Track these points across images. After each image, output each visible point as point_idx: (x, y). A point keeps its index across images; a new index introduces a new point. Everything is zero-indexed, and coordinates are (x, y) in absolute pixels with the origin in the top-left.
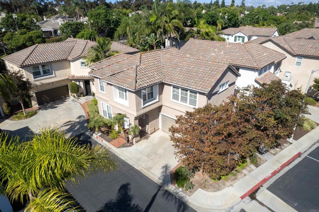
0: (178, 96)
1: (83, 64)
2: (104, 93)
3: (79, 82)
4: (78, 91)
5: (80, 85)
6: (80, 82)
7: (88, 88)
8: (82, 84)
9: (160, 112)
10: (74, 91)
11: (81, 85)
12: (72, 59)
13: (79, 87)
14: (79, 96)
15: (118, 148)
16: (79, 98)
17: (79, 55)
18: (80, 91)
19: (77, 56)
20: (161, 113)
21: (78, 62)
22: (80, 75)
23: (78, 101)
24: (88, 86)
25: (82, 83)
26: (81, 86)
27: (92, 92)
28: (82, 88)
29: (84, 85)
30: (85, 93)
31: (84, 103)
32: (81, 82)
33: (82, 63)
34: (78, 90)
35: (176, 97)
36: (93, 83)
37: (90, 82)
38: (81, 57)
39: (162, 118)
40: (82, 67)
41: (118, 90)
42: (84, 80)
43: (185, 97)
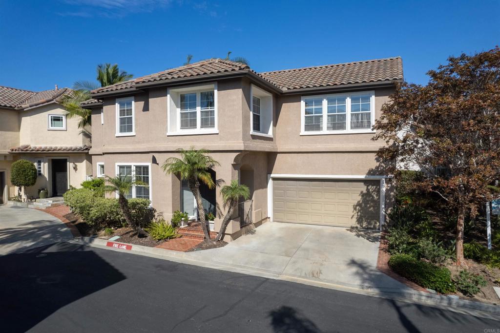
1: (56, 122)
2: (133, 133)
3: (39, 162)
4: (35, 182)
5: (40, 171)
6: (42, 164)
7: (58, 179)
8: (45, 169)
9: (271, 174)
10: (23, 178)
11: (42, 169)
12: (30, 106)
13: (37, 174)
14: (32, 198)
15: (186, 251)
16: (34, 200)
17: (51, 98)
18: (39, 183)
19: (43, 101)
20: (272, 175)
21: (44, 117)
22: (43, 146)
23: (29, 206)
24: (59, 175)
25: (46, 165)
26: (42, 172)
27: (71, 186)
28: (43, 176)
29: (51, 170)
30: (50, 189)
31: (49, 207)
32: (44, 163)
33: (55, 120)
34: (35, 178)
35: (313, 123)
36: (74, 166)
37: (68, 163)
38: (54, 103)
39: (274, 189)
40: (51, 128)
41: (179, 110)
42: (52, 160)
43: (338, 115)
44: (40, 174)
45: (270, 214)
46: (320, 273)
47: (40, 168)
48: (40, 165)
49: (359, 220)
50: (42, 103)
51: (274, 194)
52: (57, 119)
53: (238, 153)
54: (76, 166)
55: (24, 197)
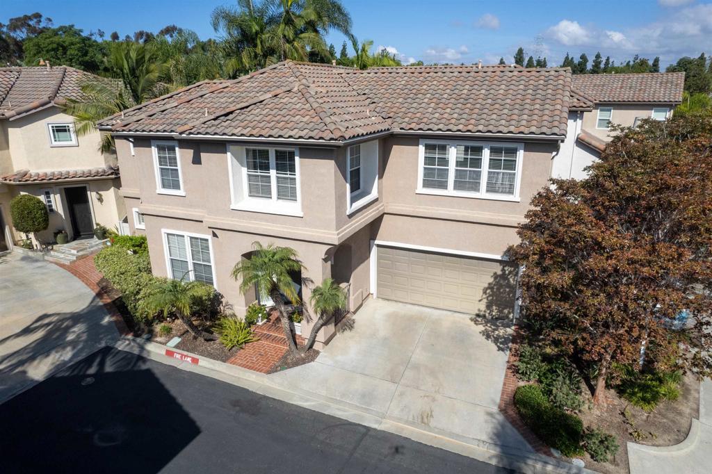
0: (444, 173)
1: (61, 134)
3: (47, 194)
4: (47, 225)
5: (51, 206)
6: (52, 196)
7: (78, 215)
8: (57, 202)
9: (374, 239)
10: (30, 223)
11: (53, 204)
12: (18, 114)
13: (48, 211)
14: (48, 244)
15: (269, 372)
16: (50, 247)
17: (45, 99)
18: (53, 224)
19: (36, 103)
20: (377, 242)
21: (42, 128)
22: (49, 170)
23: (46, 258)
24: (78, 208)
25: (58, 196)
26: (54, 207)
27: (97, 224)
28: (57, 213)
29: (67, 206)
30: (69, 230)
31: (74, 261)
32: (55, 194)
33: (58, 131)
34: (46, 220)
35: (435, 178)
36: (98, 196)
37: (89, 193)
38: (53, 106)
39: (379, 258)
40: (55, 144)
41: (244, 170)
42: (65, 188)
43: (470, 171)
44: (52, 210)
45: (373, 288)
46: (432, 416)
47: (50, 202)
48: (49, 197)
49: (489, 306)
50: (36, 108)
51: (379, 265)
52: (60, 130)
53: (330, 247)
54: (101, 195)
55: (35, 242)
